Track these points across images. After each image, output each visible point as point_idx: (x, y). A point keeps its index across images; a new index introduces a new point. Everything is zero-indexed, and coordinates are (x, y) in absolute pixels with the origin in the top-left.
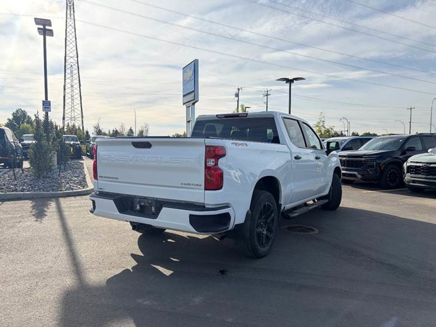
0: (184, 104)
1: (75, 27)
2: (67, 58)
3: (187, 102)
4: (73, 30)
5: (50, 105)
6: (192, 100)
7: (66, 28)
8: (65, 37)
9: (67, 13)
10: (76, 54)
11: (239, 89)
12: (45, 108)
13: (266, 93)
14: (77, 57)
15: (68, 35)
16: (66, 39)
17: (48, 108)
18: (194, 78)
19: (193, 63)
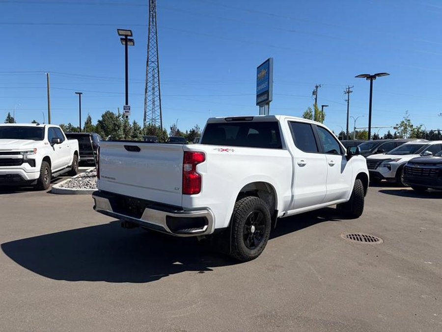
0: (257, 104)
2: (149, 63)
3: (261, 102)
4: (155, 36)
5: (130, 109)
6: (266, 100)
7: (149, 34)
8: (147, 43)
9: (150, 20)
11: (317, 87)
12: (126, 112)
13: (348, 90)
14: (158, 62)
15: (150, 41)
17: (128, 112)
18: (269, 78)
19: (268, 62)
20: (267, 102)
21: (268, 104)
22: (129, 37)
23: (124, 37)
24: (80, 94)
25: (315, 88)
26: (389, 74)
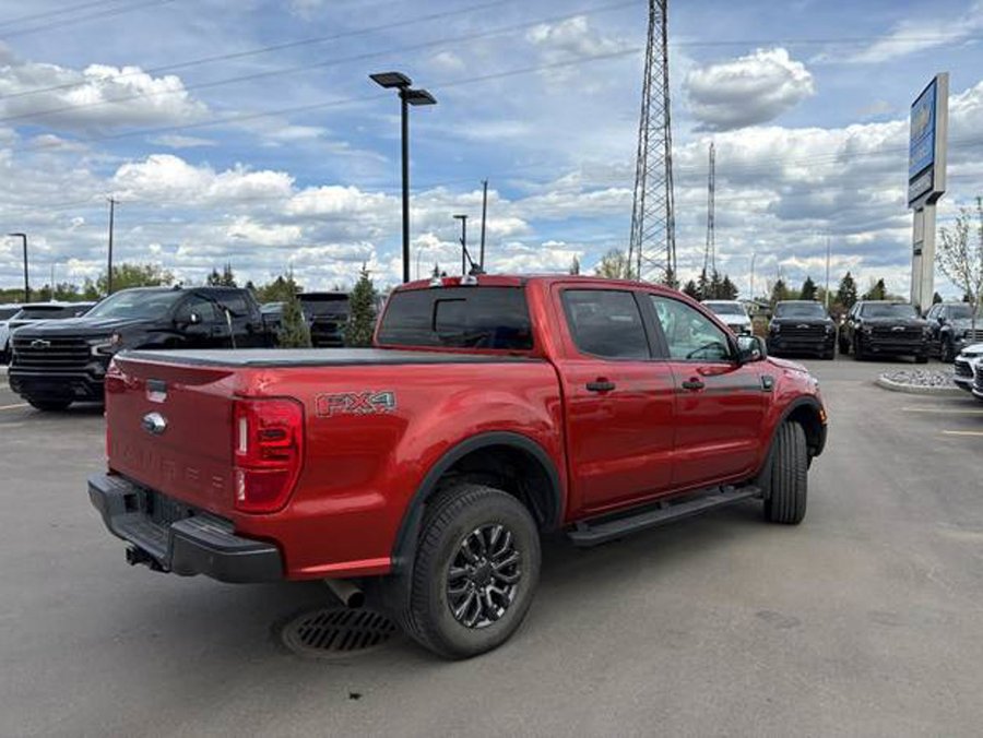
0: (910, 207)
1: (665, 60)
3: (916, 199)
4: (662, 70)
6: (927, 191)
10: (663, 122)
14: (668, 123)
16: (644, 92)
18: (934, 130)
19: (932, 86)
20: (930, 194)
21: (933, 200)
22: (409, 88)
23: (399, 90)
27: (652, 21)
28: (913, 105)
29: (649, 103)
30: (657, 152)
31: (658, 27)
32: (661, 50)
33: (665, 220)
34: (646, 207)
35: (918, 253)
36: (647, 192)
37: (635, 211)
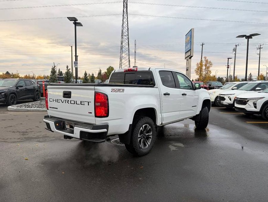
0: (186, 58)
1: (127, 18)
3: (187, 57)
4: (127, 20)
5: (77, 64)
6: (189, 56)
10: (127, 33)
11: (236, 46)
13: (259, 47)
14: (128, 35)
16: (122, 26)
17: (76, 65)
18: (191, 41)
19: (190, 31)
20: (190, 57)
21: (190, 58)
22: (77, 22)
23: (74, 22)
24: (77, 56)
25: (235, 47)
26: (260, 34)
27: (124, 7)
28: (186, 35)
29: (123, 29)
30: (126, 42)
31: (125, 9)
32: (126, 15)
33: (128, 59)
34: (123, 56)
35: (187, 70)
36: (123, 52)
37: (120, 57)
